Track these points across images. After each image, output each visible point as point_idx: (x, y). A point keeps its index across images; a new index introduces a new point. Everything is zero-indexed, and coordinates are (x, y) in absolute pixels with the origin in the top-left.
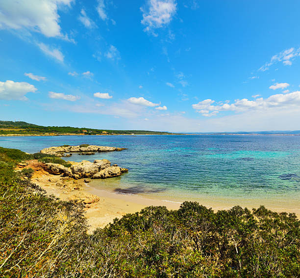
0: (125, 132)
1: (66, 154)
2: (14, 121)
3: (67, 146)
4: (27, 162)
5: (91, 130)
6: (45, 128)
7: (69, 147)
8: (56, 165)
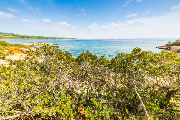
0: (59, 38)
1: (31, 46)
2: (8, 33)
3: (32, 43)
4: (11, 47)
5: (43, 37)
6: (22, 36)
7: (33, 43)
8: (24, 49)
